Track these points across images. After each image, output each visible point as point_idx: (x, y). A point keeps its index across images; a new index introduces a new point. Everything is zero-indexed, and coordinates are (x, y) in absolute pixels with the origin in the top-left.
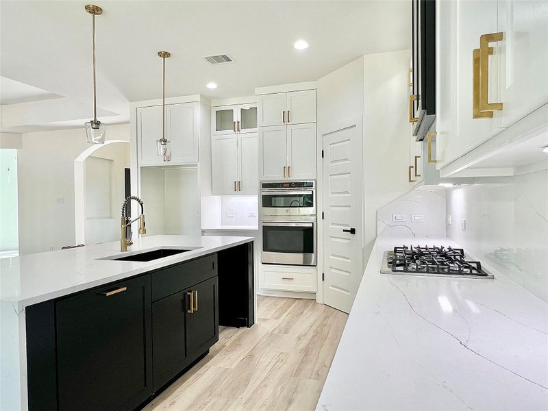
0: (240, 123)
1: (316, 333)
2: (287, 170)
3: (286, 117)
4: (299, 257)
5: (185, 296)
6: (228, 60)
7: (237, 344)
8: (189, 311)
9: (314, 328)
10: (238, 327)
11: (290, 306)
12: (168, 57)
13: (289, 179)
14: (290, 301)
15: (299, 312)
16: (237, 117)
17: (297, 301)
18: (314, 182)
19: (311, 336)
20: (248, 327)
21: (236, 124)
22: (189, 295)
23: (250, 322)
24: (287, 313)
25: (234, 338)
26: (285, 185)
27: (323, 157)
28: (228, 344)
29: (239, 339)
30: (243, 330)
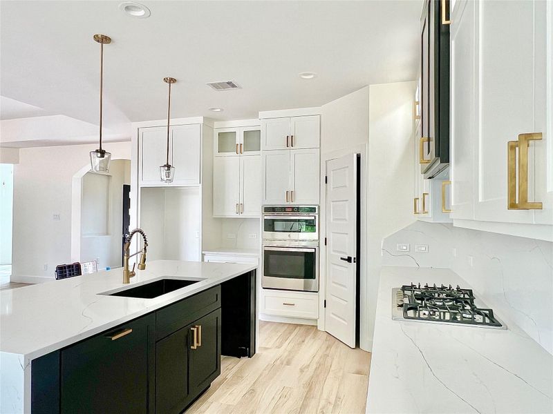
0: (242, 146)
1: (319, 365)
2: (290, 195)
3: (290, 141)
4: (299, 283)
5: (188, 332)
6: (233, 86)
7: (239, 376)
8: (192, 347)
9: (316, 359)
10: (239, 357)
11: (290, 333)
12: (174, 82)
13: (292, 203)
14: (291, 327)
15: (301, 340)
16: (240, 139)
17: (299, 327)
18: (317, 207)
19: (314, 368)
20: (250, 357)
21: (239, 146)
22: (193, 331)
23: (252, 351)
24: (288, 341)
25: (235, 369)
26: (287, 210)
27: (326, 182)
28: (229, 377)
29: (241, 370)
30: (244, 359)
